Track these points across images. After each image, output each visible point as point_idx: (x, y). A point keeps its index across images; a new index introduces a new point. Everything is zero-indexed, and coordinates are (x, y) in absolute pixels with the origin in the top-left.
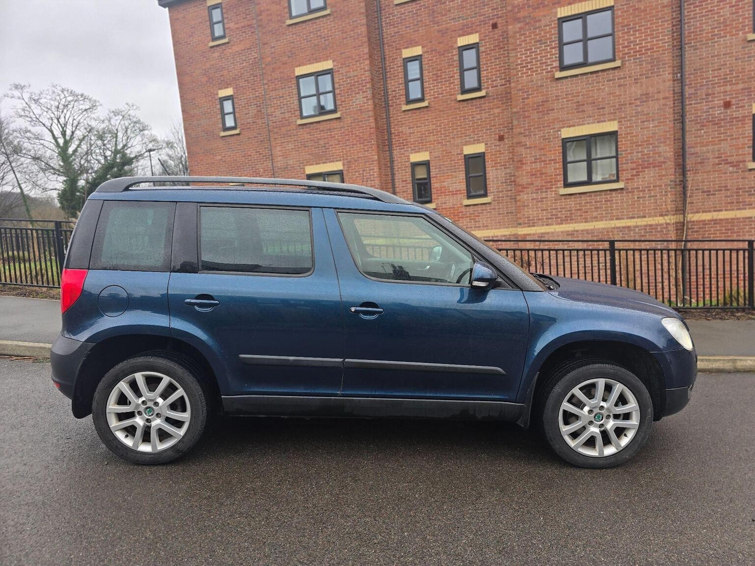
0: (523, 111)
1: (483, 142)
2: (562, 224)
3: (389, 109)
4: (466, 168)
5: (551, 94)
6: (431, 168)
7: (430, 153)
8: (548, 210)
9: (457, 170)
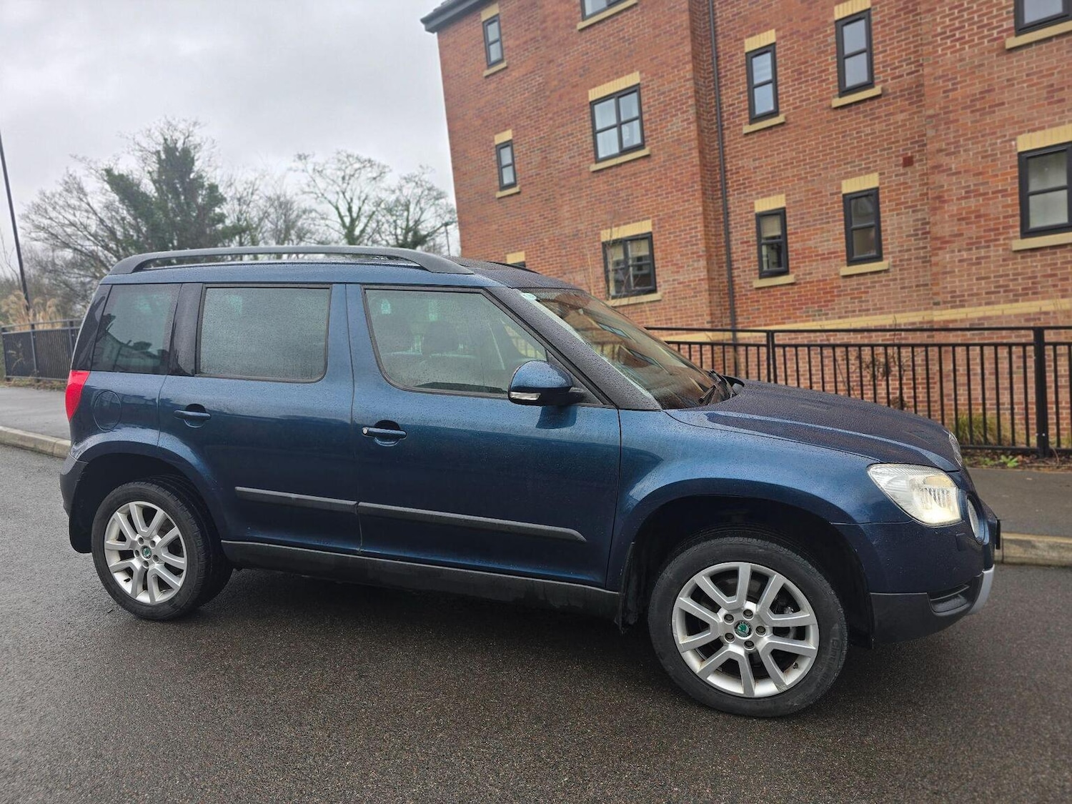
0: (945, 113)
1: (876, 171)
2: (1017, 301)
3: (723, 134)
4: (845, 216)
5: (998, 78)
6: (788, 219)
7: (787, 195)
8: (989, 278)
9: (830, 220)
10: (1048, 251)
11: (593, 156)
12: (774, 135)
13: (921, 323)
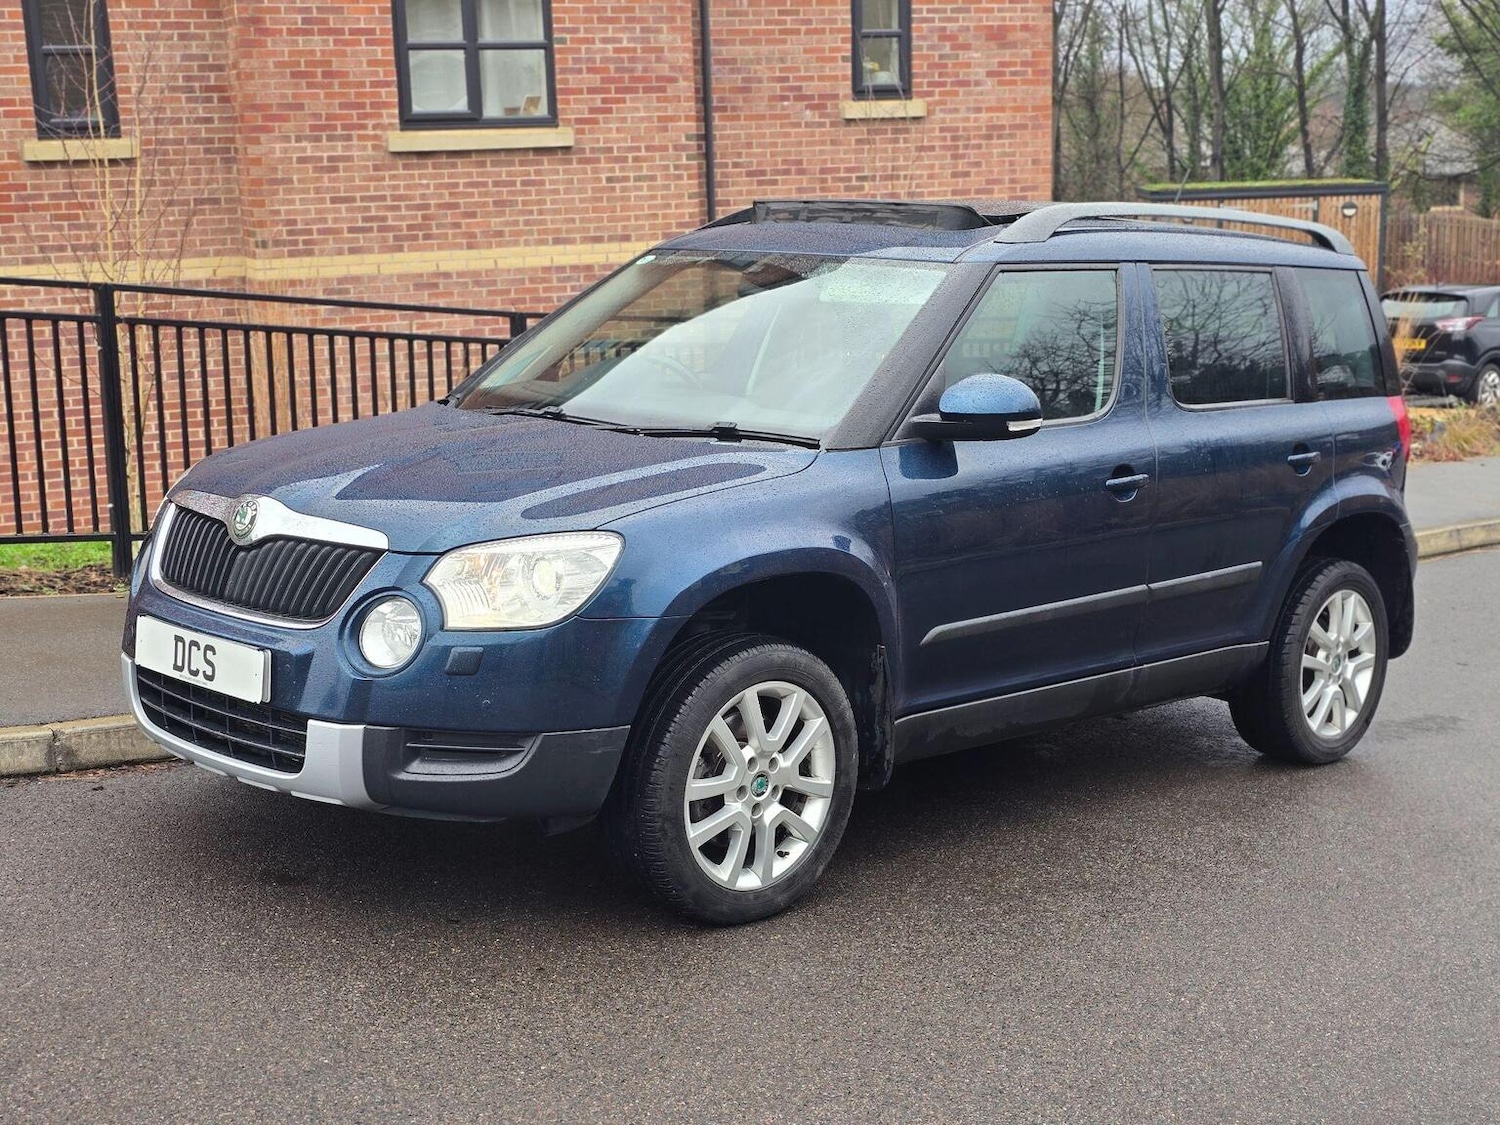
4: (27, 15)
10: (444, 160)
13: (209, 282)
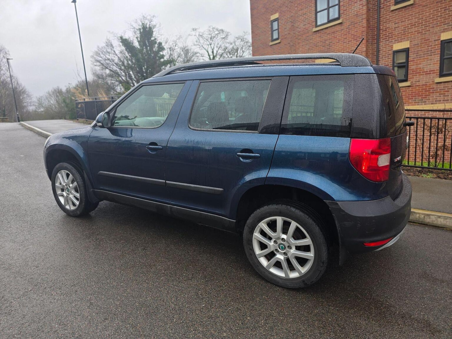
6: (410, 54)
7: (410, 42)
9: (433, 54)
11: (315, 24)
12: (407, 11)
